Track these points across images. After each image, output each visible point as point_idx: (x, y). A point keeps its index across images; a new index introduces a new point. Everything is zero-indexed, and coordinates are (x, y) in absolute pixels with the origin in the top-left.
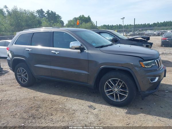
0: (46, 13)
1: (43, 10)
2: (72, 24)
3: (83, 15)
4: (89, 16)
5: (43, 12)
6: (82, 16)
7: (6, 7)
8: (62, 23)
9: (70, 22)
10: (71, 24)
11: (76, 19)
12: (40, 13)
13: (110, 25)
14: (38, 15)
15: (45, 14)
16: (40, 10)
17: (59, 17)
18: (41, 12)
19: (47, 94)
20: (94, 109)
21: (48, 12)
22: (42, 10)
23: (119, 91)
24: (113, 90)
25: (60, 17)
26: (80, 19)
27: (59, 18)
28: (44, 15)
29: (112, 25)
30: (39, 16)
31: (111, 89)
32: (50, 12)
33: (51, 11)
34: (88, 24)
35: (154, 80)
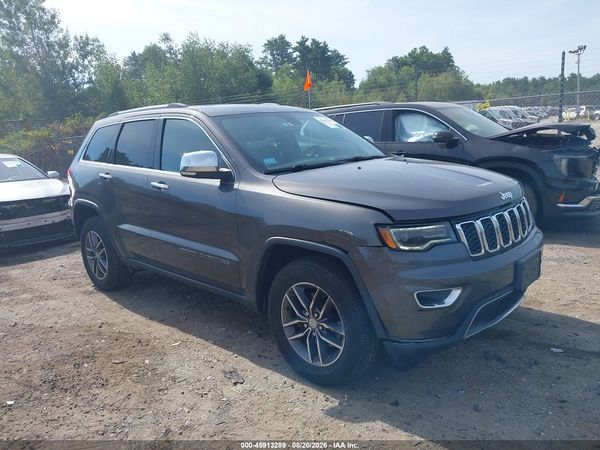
0: (295, 49)
1: (287, 39)
2: (382, 79)
3: (424, 47)
4: (446, 49)
5: (288, 44)
6: (418, 51)
7: (166, 38)
8: (348, 78)
9: (375, 73)
10: (379, 81)
11: (398, 64)
12: (277, 50)
13: (530, 79)
14: (270, 57)
15: (291, 50)
16: (276, 40)
17: (338, 58)
18: (278, 46)
19: (144, 319)
20: (235, 384)
21: (302, 43)
22: (282, 38)
23: (321, 328)
24: (306, 326)
25: (342, 58)
26: (413, 63)
27: (337, 64)
28: (289, 56)
29: (542, 79)
30: (274, 60)
31: (297, 321)
32: (308, 43)
33: (314, 40)
34: (443, 79)
35: (441, 301)
